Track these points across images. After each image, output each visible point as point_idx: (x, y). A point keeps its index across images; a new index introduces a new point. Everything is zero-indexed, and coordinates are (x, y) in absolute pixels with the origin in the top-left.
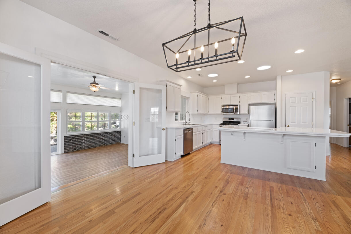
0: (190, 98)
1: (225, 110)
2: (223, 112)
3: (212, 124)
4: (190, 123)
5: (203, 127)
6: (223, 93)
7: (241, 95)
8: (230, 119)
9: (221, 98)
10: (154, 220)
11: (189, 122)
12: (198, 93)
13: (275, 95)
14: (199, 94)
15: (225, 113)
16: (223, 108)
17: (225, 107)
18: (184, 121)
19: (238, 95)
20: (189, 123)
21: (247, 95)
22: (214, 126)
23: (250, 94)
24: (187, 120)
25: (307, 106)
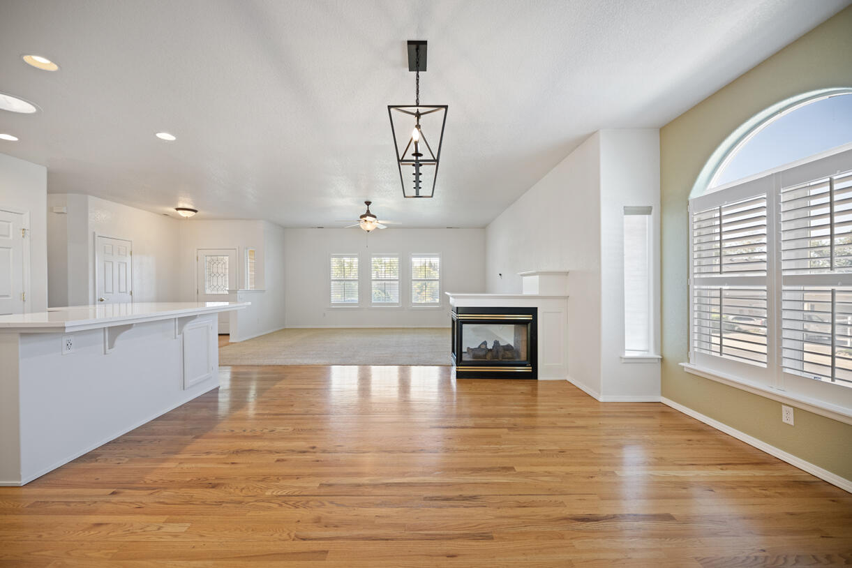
10: (470, 497)
25: (10, 248)
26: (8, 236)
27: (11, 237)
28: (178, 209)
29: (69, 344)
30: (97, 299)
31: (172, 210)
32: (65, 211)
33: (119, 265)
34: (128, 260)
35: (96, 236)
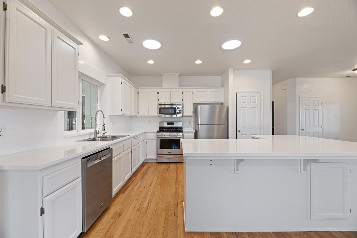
0: (105, 85)
1: (163, 110)
2: (160, 113)
3: (145, 133)
4: (106, 134)
5: (133, 139)
6: (161, 86)
7: (185, 90)
8: (168, 124)
9: (158, 93)
11: (104, 132)
12: (122, 77)
13: (223, 93)
14: (123, 80)
15: (163, 115)
16: (160, 108)
17: (163, 106)
18: (92, 130)
19: (181, 90)
20: (104, 134)
21: (192, 90)
22: (147, 134)
23: (195, 90)
24: (100, 128)
25: (256, 107)
26: (255, 103)
27: (256, 103)
28: (354, 70)
29: (211, 163)
30: (301, 129)
31: (350, 72)
32: (286, 88)
33: (314, 111)
34: (320, 107)
35: (301, 97)
